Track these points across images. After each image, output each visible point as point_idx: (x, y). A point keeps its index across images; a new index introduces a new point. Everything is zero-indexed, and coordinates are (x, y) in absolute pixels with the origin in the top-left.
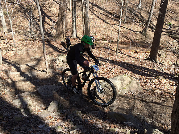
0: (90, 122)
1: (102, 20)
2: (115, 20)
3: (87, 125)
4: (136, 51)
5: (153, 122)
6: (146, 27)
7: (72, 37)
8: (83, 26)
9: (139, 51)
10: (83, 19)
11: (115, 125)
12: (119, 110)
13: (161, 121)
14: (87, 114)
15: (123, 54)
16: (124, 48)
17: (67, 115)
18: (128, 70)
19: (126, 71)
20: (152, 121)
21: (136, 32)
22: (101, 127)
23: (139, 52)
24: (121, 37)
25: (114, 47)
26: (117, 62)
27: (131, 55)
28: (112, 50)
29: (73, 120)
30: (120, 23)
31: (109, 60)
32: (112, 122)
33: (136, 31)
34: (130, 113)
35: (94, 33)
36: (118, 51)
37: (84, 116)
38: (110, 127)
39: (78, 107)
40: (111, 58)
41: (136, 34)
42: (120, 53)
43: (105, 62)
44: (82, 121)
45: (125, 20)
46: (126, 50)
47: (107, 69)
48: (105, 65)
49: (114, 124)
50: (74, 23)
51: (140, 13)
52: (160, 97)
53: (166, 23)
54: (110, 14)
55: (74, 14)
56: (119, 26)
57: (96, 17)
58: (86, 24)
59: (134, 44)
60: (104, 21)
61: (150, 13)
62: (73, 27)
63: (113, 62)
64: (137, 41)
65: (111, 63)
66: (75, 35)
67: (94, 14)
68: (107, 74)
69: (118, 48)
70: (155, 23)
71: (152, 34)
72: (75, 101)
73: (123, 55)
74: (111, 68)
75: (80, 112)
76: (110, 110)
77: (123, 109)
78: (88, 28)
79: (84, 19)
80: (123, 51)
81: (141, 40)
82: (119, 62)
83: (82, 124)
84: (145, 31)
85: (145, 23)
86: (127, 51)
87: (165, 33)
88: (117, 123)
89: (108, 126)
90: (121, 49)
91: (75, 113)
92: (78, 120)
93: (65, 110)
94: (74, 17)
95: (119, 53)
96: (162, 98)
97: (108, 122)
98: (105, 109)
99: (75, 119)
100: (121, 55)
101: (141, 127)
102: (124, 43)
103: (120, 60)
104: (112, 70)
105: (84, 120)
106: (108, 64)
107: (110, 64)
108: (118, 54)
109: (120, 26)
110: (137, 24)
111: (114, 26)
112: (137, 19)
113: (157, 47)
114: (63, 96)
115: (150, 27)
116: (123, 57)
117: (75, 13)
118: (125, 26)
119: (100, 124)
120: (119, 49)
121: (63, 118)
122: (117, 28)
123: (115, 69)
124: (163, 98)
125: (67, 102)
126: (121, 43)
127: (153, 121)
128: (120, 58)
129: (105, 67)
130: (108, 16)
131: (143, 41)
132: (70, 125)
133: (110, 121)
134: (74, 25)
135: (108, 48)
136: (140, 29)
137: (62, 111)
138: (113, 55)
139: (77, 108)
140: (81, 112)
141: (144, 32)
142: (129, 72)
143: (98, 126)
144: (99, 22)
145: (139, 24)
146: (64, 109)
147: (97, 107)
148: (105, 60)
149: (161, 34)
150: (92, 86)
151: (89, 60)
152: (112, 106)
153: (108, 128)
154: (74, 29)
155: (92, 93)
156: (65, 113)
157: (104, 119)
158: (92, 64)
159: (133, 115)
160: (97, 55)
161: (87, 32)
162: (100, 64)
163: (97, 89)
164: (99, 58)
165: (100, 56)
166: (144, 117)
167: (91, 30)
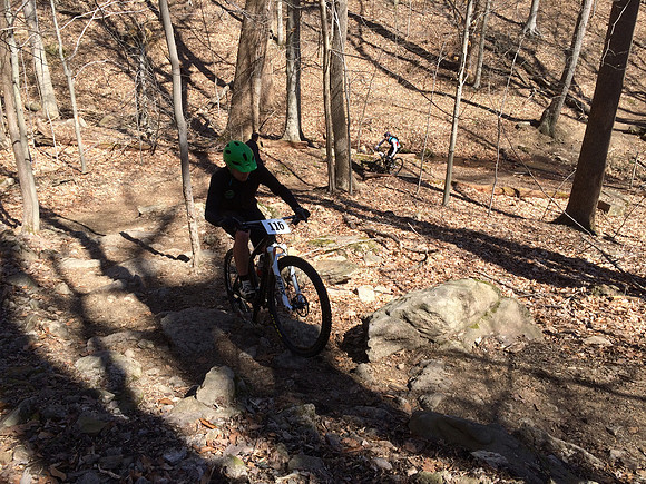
0: (346, 445)
1: (394, 76)
2: (441, 77)
3: (335, 455)
4: (517, 193)
5: (578, 456)
6: (556, 102)
7: (285, 138)
8: (325, 97)
9: (528, 190)
10: (325, 73)
11: (440, 462)
12: (455, 407)
13: (608, 452)
14: (336, 417)
15: (469, 201)
16: (472, 179)
17: (266, 419)
18: (486, 259)
19: (480, 264)
20: (576, 449)
21: (519, 120)
22: (389, 466)
23: (529, 194)
24: (462, 138)
25: (436, 174)
26: (447, 229)
27: (497, 206)
28: (428, 186)
29: (287, 436)
30: (460, 87)
31: (418, 223)
32: (429, 450)
33: (519, 116)
34: (495, 418)
35: (365, 125)
36: (451, 190)
37: (327, 423)
38: (419, 469)
39: (305, 391)
40: (426, 214)
41: (517, 127)
42: (457, 197)
43: (404, 229)
44: (317, 442)
45: (479, 78)
46: (480, 187)
47: (409, 254)
48: (402, 239)
49: (434, 457)
50: (293, 88)
51: (532, 53)
52: (606, 364)
53: (631, 88)
54: (423, 54)
55: (293, 55)
56: (455, 98)
57: (371, 67)
58: (335, 93)
59: (509, 164)
60: (401, 81)
61: (569, 54)
62: (288, 102)
63: (432, 231)
64: (521, 154)
65: (424, 233)
66: (294, 131)
67: (366, 55)
68: (411, 274)
69: (450, 180)
70: (588, 89)
71: (576, 131)
72: (293, 370)
73: (467, 204)
74: (424, 252)
75: (311, 407)
76: (422, 404)
77: (469, 403)
78: (341, 104)
79: (328, 74)
80: (471, 189)
81: (537, 152)
82: (453, 230)
83: (319, 454)
84: (553, 119)
85: (553, 89)
86: (482, 190)
87: (625, 126)
88: (445, 454)
89: (414, 463)
90: (460, 182)
91: (294, 413)
92: (305, 437)
93: (258, 401)
94: (292, 66)
95: (454, 196)
96: (616, 365)
97: (413, 449)
98: (403, 400)
99: (292, 434)
100: (461, 205)
101: (535, 470)
102: (474, 161)
103: (456, 222)
104: (430, 260)
105: (326, 437)
106: (412, 236)
107: (422, 238)
108: (451, 201)
109: (459, 98)
110: (521, 91)
111: (436, 99)
112: (521, 72)
113: (596, 177)
114: (252, 349)
115: (570, 104)
116: (469, 214)
117: (298, 53)
118: (477, 98)
119: (384, 454)
120: (454, 184)
121: (251, 427)
122: (447, 104)
123: (439, 256)
124: (616, 368)
125: (266, 372)
126: (462, 161)
127: (581, 452)
128: (457, 217)
129: (402, 246)
130: (415, 63)
131: (542, 153)
132: (276, 455)
133: (421, 447)
134: (293, 94)
135: (415, 180)
136: (530, 109)
137: (249, 403)
138: (431, 204)
139: (302, 395)
140: (314, 407)
141: (546, 123)
142: (492, 268)
143: (378, 461)
144: (383, 86)
145: (527, 92)
146: (254, 397)
147: (372, 394)
148: (404, 223)
149: (610, 128)
150: (355, 314)
151: (345, 221)
152: (429, 392)
153: (414, 471)
154: (290, 111)
155: (357, 342)
156: (257, 410)
157: (399, 439)
158: (355, 237)
159: (505, 425)
160: (374, 204)
161: (337, 122)
162: (385, 236)
163: (372, 328)
164: (380, 213)
165: (385, 207)
166: (545, 436)
167: (353, 112)
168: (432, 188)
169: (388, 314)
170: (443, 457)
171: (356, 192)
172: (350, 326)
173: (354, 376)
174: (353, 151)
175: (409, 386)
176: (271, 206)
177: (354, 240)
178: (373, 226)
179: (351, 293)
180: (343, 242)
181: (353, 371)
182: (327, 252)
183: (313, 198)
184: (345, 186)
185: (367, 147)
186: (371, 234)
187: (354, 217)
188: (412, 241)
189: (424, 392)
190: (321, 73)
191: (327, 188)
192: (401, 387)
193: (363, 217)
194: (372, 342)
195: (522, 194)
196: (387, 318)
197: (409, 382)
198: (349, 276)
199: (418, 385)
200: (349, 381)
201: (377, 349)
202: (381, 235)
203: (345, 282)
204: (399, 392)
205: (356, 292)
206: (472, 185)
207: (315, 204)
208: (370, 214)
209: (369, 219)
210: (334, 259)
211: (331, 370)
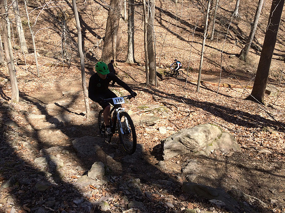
0: (154, 197)
1: (175, 35)
2: (196, 35)
3: (149, 201)
4: (230, 86)
5: (256, 202)
6: (247, 47)
7: (127, 62)
8: (145, 44)
9: (234, 85)
10: (145, 33)
11: (195, 205)
12: (202, 180)
13: (270, 201)
14: (149, 185)
15: (208, 89)
16: (210, 80)
17: (118, 185)
18: (216, 115)
19: (213, 117)
20: (255, 199)
21: (230, 54)
22: (173, 206)
23: (235, 87)
24: (205, 62)
25: (194, 78)
26: (198, 102)
27: (221, 92)
28: (190, 83)
29: (128, 193)
30: (205, 39)
31: (186, 99)
32: (190, 199)
33: (230, 52)
34: (220, 185)
35: (162, 56)
36: (200, 85)
37: (145, 187)
38: (186, 207)
39: (135, 173)
40: (189, 95)
41: (230, 57)
42: (203, 88)
43: (179, 102)
44: (141, 195)
45: (213, 35)
46: (213, 83)
47: (182, 113)
48: (179, 106)
49: (192, 202)
50: (131, 40)
51: (236, 24)
52: (269, 162)
53: (280, 40)
54: (188, 25)
55: (131, 25)
56: (202, 44)
57: (165, 31)
58: (149, 42)
59: (226, 73)
60: (178, 37)
61: (253, 25)
62: (128, 46)
63: (192, 103)
64: (231, 69)
65: (188, 104)
66: (131, 58)
67: (163, 25)
68: (183, 122)
69: (200, 80)
70: (261, 41)
71: (256, 59)
72: (130, 164)
73: (207, 91)
74: (188, 112)
75: (138, 180)
76: (188, 179)
77: (208, 178)
78: (152, 47)
79: (146, 34)
80: (209, 84)
81: (239, 68)
82: (201, 102)
83: (142, 201)
84: (245, 54)
85: (245, 40)
86: (214, 85)
87: (277, 57)
88: (197, 201)
89: (184, 205)
90: (205, 81)
91: (131, 182)
92: (136, 193)
93: (115, 177)
94: (130, 30)
95: (202, 87)
96: (273, 162)
97: (184, 199)
98: (179, 177)
99: (130, 192)
100: (205, 91)
101: (238, 208)
102: (210, 72)
103: (202, 99)
104: (191, 115)
105: (145, 193)
106: (183, 105)
107: (187, 106)
108: (200, 90)
109: (204, 44)
110: (231, 41)
111: (194, 45)
112: (232, 33)
114: (112, 154)
115: (253, 47)
116: (208, 95)
117: (133, 24)
118: (212, 44)
119: (171, 201)
120: (201, 82)
121: (112, 189)
122: (199, 47)
123: (195, 114)
124: (273, 164)
125: (118, 165)
126: (205, 72)
127: (258, 200)
128: (203, 96)
129: (178, 109)
130: (185, 29)
131: (241, 69)
132: (123, 201)
133: (187, 198)
134: (131, 42)
135: (184, 80)
136: (235, 49)
137: (111, 178)
138: (191, 91)
139: (134, 175)
140: (140, 180)
141: (242, 55)
142: (218, 119)
143: (168, 204)
144: (170, 39)
145: (234, 42)
146: (114, 175)
147: (165, 174)
148: (179, 99)
149: (271, 57)
150: (158, 139)
151: (154, 98)
152: (191, 173)
153: (184, 208)
154: (130, 50)
155: (158, 152)
156: (114, 181)
157: (177, 194)
158: (158, 105)
159: (224, 188)
160: (166, 91)
161: (150, 54)
162: (171, 105)
163: (165, 145)
164: (169, 95)
165: (171, 92)
166: (242, 193)
167: (157, 50)
168: (192, 84)
169: (172, 139)
170: (197, 202)
171: (158, 85)
172: (156, 144)
173: (157, 166)
174: (157, 68)
175: (182, 171)
176: (121, 91)
177: (157, 107)
178: (166, 100)
179: (156, 130)
180: (152, 107)
181: (157, 164)
182: (146, 112)
183: (139, 88)
184: (153, 83)
185: (163, 66)
186: (165, 104)
187: (157, 96)
188: (183, 107)
189: (188, 174)
190: (143, 33)
191: (146, 84)
192: (178, 171)
193: (161, 96)
194: (165, 152)
195: (232, 87)
196: (172, 141)
197: (182, 169)
198: (155, 122)
199: (185, 171)
200: (155, 169)
201: (168, 155)
202: (169, 104)
203: (153, 125)
204: (177, 174)
205: (158, 129)
206: (210, 82)
207: (140, 91)
208: (164, 95)
209: (164, 97)
210: (148, 115)
211: (147, 164)
